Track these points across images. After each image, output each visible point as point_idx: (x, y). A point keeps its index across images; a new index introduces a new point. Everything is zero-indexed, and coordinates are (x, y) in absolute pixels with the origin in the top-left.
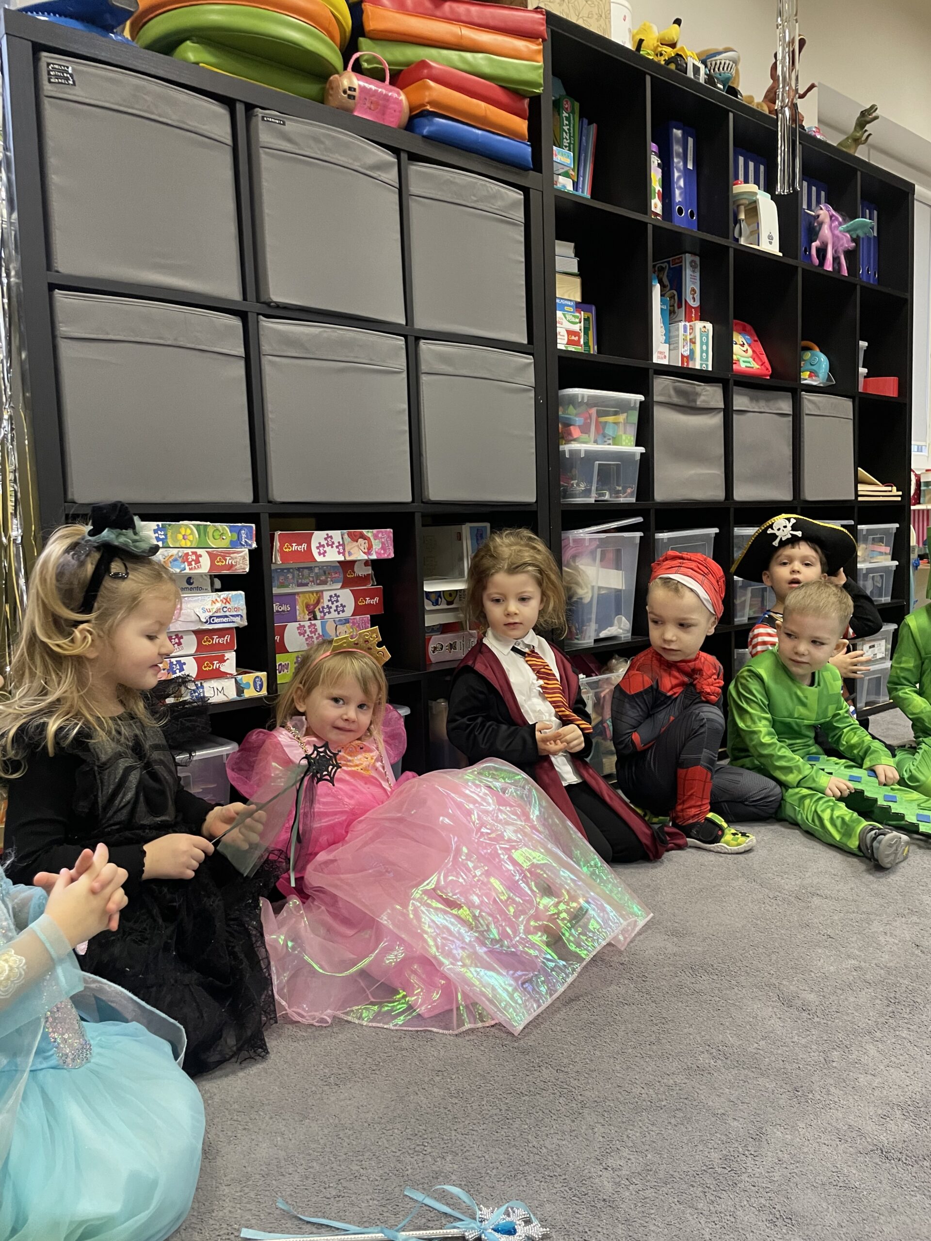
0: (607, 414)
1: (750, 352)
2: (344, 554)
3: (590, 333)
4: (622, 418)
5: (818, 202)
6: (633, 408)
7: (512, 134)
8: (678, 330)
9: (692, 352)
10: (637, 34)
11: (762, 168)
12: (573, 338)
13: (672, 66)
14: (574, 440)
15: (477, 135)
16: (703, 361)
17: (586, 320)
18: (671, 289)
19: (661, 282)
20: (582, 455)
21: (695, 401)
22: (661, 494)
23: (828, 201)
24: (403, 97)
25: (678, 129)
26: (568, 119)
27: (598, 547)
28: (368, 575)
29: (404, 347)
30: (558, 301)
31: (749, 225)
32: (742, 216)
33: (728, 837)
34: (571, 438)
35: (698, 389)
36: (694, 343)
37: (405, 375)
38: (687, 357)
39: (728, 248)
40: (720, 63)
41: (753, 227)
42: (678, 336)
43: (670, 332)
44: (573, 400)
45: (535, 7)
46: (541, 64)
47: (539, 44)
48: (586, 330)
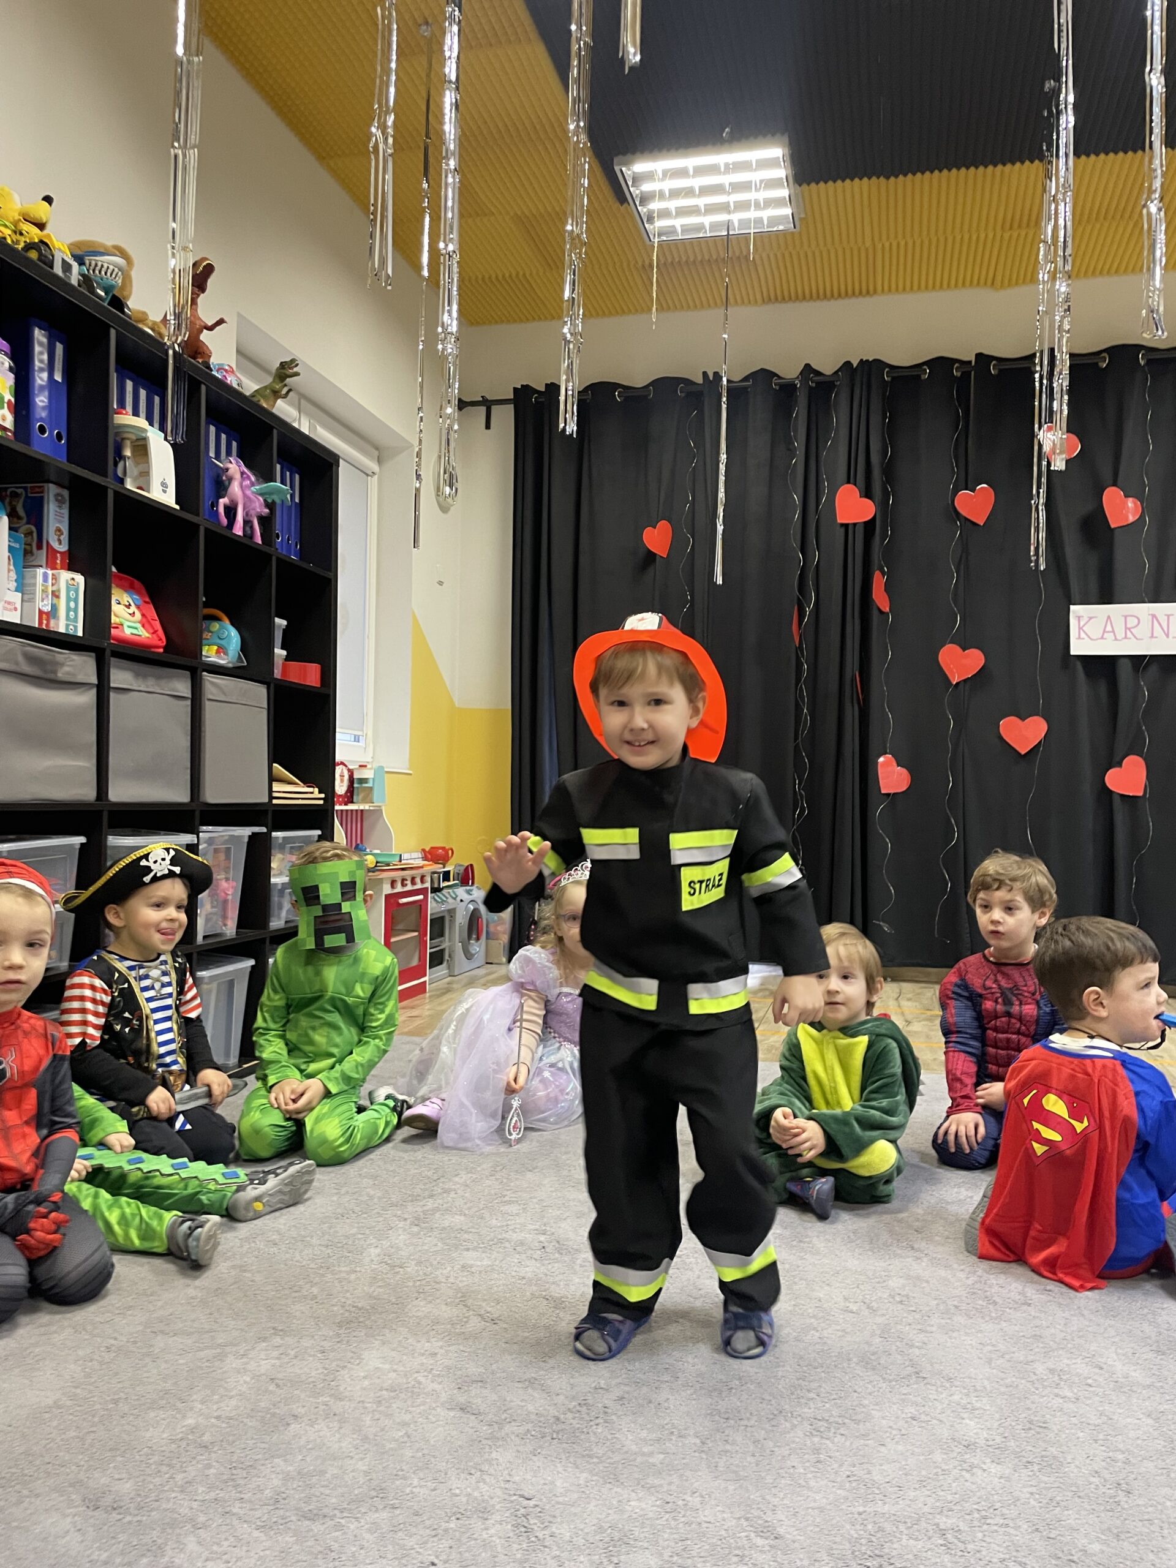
1: (138, 615)
8: (35, 577)
9: (54, 607)
11: (157, 399)
13: (33, 255)
16: (70, 623)
18: (28, 523)
21: (55, 672)
25: (40, 328)
31: (137, 464)
32: (128, 452)
35: (62, 658)
36: (58, 597)
38: (47, 614)
39: (105, 488)
40: (102, 266)
41: (141, 467)
42: (35, 585)
43: (23, 578)
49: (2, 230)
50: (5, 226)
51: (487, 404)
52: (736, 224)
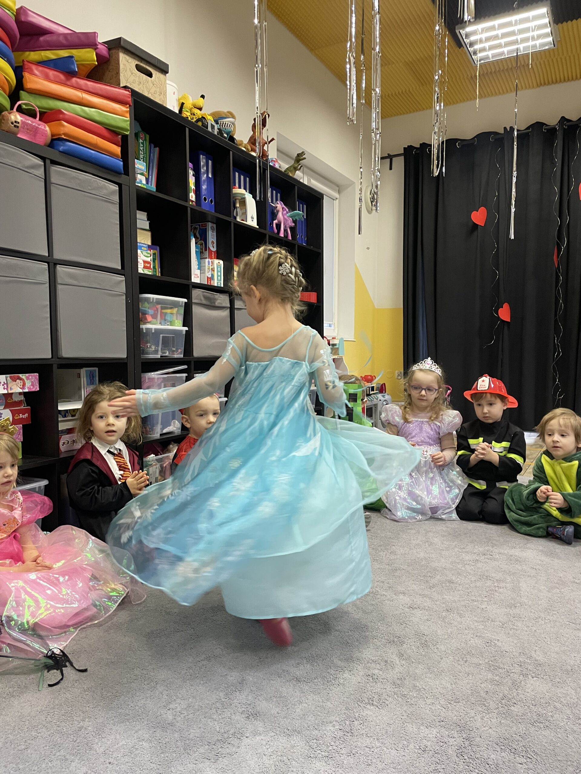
0: (167, 308)
2: (7, 389)
3: (156, 262)
4: (175, 310)
5: (277, 200)
6: (181, 306)
7: (111, 154)
8: (205, 263)
9: (213, 275)
10: (181, 99)
11: (248, 179)
12: (147, 265)
13: (200, 124)
14: (148, 322)
15: (92, 153)
16: (218, 282)
17: (154, 254)
18: (201, 240)
19: (195, 237)
21: (215, 303)
22: (197, 353)
23: (282, 200)
24: (47, 129)
25: (203, 155)
26: (143, 143)
27: (162, 382)
28: (22, 400)
29: (47, 269)
30: (138, 244)
31: (241, 209)
32: (238, 205)
34: (146, 321)
35: (216, 297)
36: (214, 271)
37: (48, 285)
38: (210, 278)
39: (230, 222)
40: (226, 123)
41: (244, 211)
42: (205, 266)
43: (201, 263)
44: (147, 300)
45: (124, 85)
46: (128, 119)
47: (127, 108)
48: (154, 260)
49: (186, 114)
50: (187, 111)
51: (390, 157)
52: (522, 49)
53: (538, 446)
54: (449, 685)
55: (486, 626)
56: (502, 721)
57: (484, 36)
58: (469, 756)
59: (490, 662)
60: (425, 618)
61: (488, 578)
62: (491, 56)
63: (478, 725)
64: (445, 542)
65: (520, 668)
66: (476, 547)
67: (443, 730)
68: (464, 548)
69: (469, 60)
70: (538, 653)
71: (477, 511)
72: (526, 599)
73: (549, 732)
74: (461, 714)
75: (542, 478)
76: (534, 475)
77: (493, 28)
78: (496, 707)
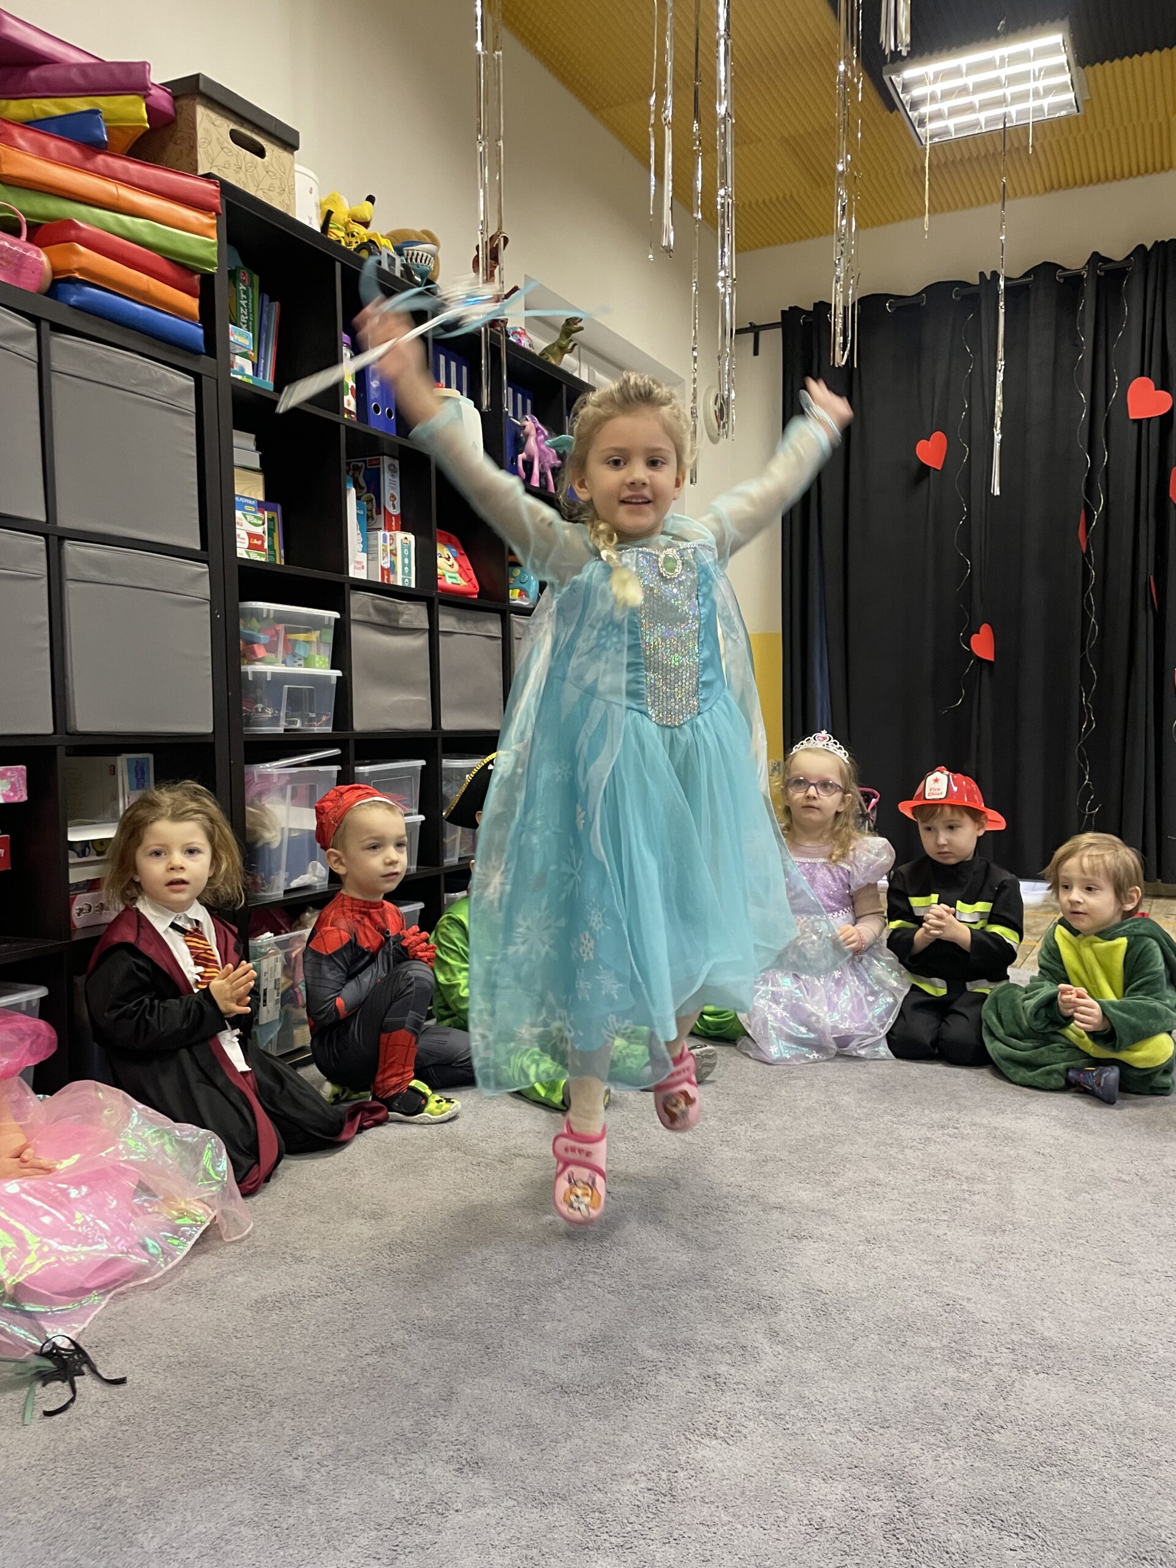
0: (298, 631)
1: (456, 566)
3: (276, 535)
4: (314, 636)
6: (328, 626)
7: (180, 313)
8: (377, 539)
9: (393, 564)
10: (325, 203)
11: (465, 369)
12: (255, 542)
13: (364, 254)
14: (259, 660)
15: (138, 310)
16: (405, 576)
17: (271, 520)
18: (368, 492)
19: (357, 485)
20: (269, 679)
21: (397, 621)
22: (361, 723)
24: (44, 258)
26: (246, 293)
27: (289, 782)
29: (44, 548)
30: (237, 499)
33: (432, 1105)
34: (254, 658)
35: (401, 608)
36: (395, 555)
37: (45, 581)
38: (388, 570)
40: (418, 254)
42: (377, 546)
43: (368, 539)
44: (257, 613)
45: (206, 172)
46: (215, 241)
47: (212, 218)
48: (271, 531)
49: (337, 234)
50: (338, 229)
51: (755, 330)
52: (1014, 116)
53: (1050, 909)
54: (869, 1394)
55: (944, 1271)
56: (976, 1465)
57: (939, 87)
58: (909, 1537)
59: (953, 1345)
60: (823, 1257)
61: (949, 1174)
62: (952, 130)
63: (928, 1472)
64: (864, 1104)
65: (1012, 1356)
66: (927, 1112)
67: (857, 1485)
68: (902, 1116)
69: (909, 136)
70: (1047, 1323)
71: (928, 1040)
72: (1025, 1216)
73: (1069, 1484)
74: (894, 1451)
75: (1056, 971)
76: (1041, 966)
77: (956, 72)
78: (965, 1434)
